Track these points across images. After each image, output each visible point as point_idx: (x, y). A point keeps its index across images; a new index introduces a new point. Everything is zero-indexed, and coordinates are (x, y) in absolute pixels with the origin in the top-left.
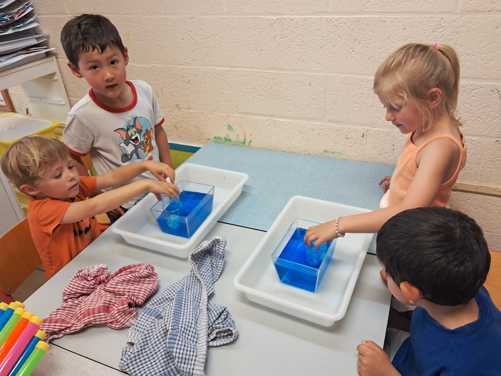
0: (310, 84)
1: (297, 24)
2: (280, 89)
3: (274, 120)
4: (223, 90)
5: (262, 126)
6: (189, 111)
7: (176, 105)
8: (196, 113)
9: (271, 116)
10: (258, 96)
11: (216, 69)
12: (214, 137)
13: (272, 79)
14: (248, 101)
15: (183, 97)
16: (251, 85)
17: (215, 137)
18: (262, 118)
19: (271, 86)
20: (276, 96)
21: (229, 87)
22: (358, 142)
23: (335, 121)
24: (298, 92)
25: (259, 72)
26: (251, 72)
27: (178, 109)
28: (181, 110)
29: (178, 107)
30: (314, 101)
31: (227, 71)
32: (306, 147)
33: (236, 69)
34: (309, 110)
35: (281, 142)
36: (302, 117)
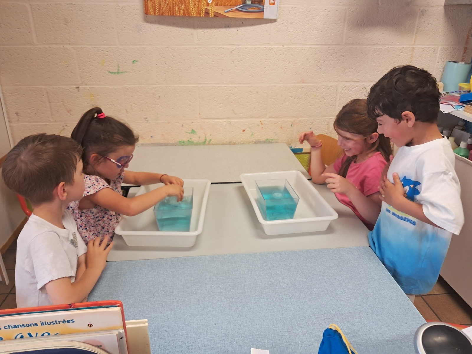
0: (257, 92)
1: (250, 52)
2: (236, 98)
3: (230, 121)
4: (189, 102)
5: (221, 127)
6: (157, 122)
7: (145, 118)
8: (163, 123)
9: (228, 118)
10: (218, 105)
11: (184, 86)
13: (230, 91)
14: (210, 109)
15: (152, 111)
16: (213, 97)
17: (179, 142)
18: (221, 121)
19: (229, 96)
20: (232, 103)
21: (195, 99)
22: (289, 129)
23: (274, 117)
24: (248, 99)
25: (220, 86)
26: (214, 86)
28: (149, 122)
29: (147, 120)
30: (260, 104)
34: (256, 111)
35: (234, 137)
36: (251, 117)
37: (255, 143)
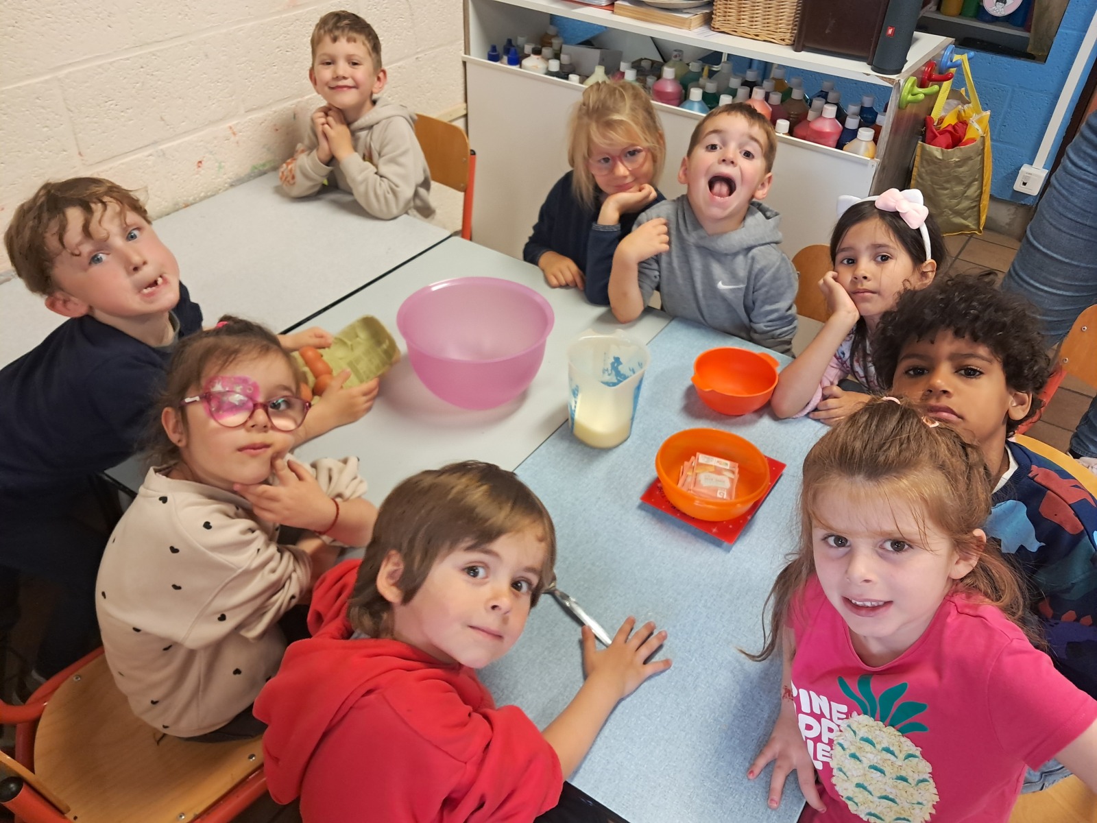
0: (206, 55)
2: (160, 83)
3: (161, 150)
4: (46, 129)
5: (143, 172)
9: (155, 143)
10: (122, 114)
11: (19, 88)
13: (142, 67)
14: (104, 132)
16: (104, 95)
18: (139, 155)
19: (143, 83)
20: (155, 100)
21: (57, 117)
22: (290, 129)
23: (255, 109)
24: (189, 78)
25: (114, 62)
26: (99, 66)
30: (219, 84)
31: (46, 82)
32: (225, 177)
33: (65, 71)
34: (214, 105)
35: (183, 188)
36: (206, 123)
37: (232, 186)
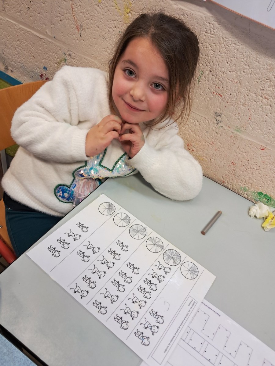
6: (238, 133)
7: (216, 113)
8: (252, 143)
12: (259, 191)
15: (242, 106)
17: (260, 193)
27: (215, 122)
28: (220, 125)
29: (218, 118)
